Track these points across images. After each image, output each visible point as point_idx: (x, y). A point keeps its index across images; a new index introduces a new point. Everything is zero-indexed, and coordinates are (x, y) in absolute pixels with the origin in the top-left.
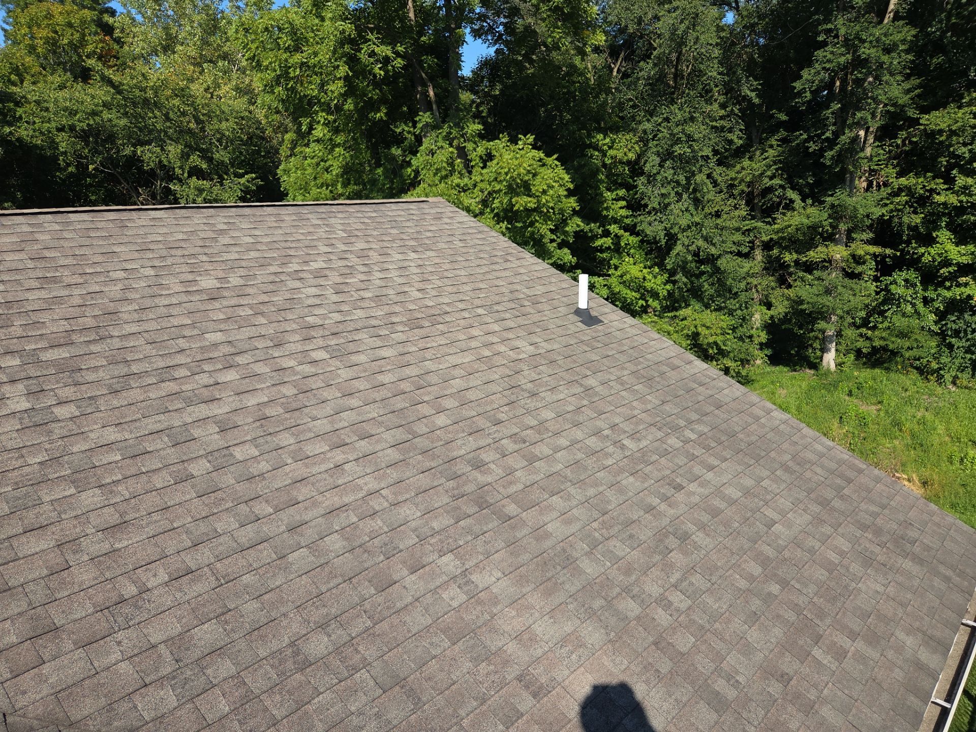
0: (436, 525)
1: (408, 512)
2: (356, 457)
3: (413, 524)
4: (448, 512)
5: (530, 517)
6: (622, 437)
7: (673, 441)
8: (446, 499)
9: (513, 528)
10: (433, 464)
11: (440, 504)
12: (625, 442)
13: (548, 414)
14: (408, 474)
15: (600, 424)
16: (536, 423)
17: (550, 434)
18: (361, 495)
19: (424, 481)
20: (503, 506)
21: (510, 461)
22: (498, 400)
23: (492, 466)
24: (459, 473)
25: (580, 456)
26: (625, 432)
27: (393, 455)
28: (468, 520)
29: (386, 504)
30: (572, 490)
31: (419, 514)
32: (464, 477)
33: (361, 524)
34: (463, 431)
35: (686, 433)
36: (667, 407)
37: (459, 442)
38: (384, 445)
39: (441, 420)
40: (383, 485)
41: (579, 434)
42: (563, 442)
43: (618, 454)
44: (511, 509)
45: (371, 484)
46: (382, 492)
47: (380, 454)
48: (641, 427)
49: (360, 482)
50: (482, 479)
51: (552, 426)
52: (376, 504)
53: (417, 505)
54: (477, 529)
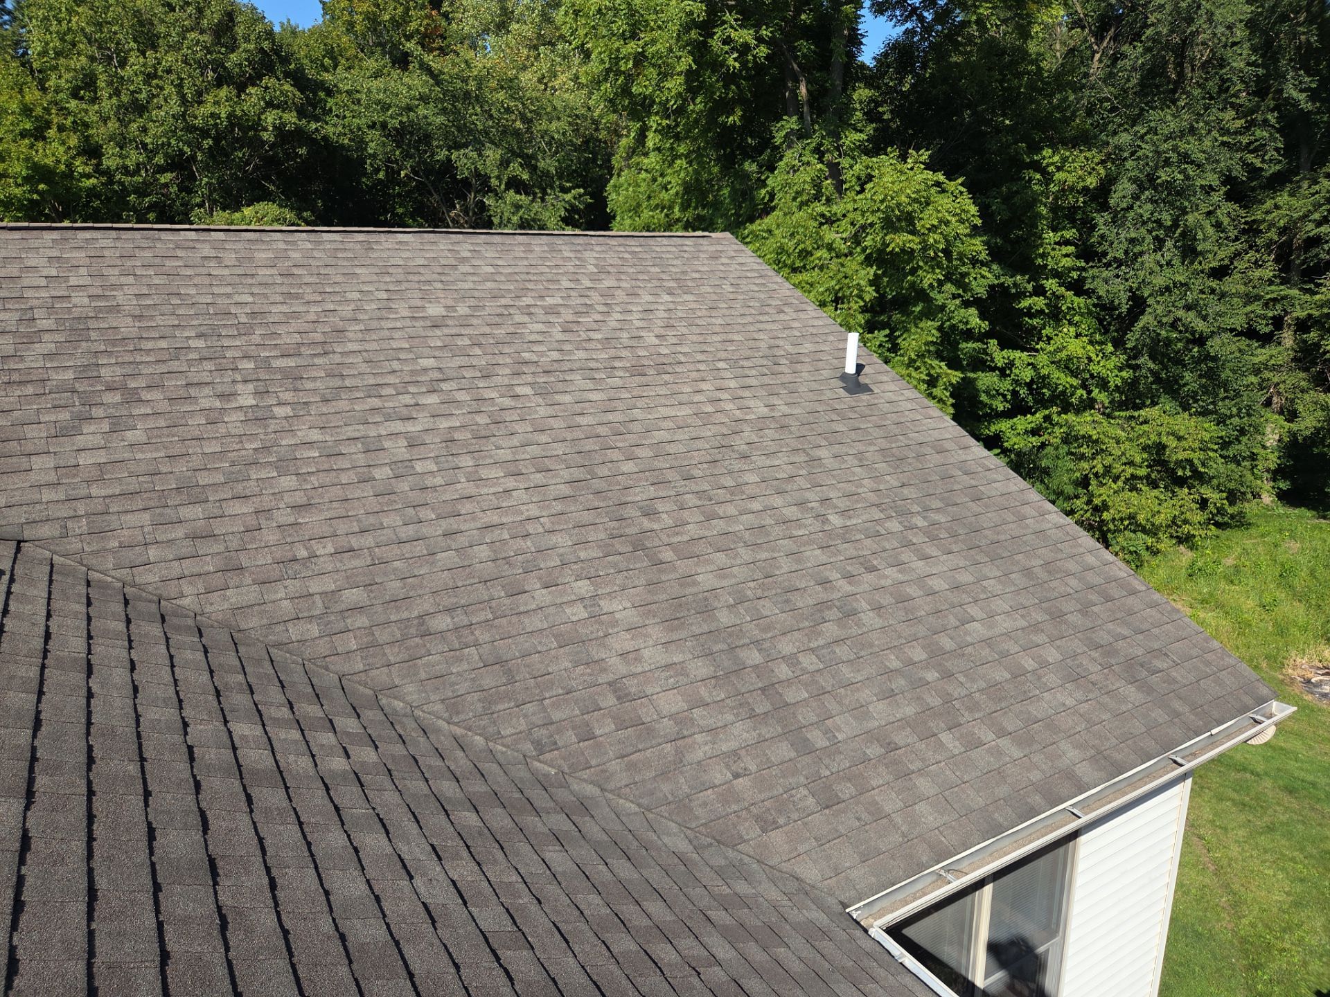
0: (583, 555)
1: (560, 540)
2: (526, 486)
3: (561, 550)
4: (599, 547)
5: (684, 566)
6: (829, 512)
7: (894, 526)
8: (602, 536)
9: (660, 571)
10: (602, 504)
11: (595, 539)
12: (830, 517)
13: (752, 478)
14: (573, 509)
15: (809, 495)
16: (733, 484)
17: (744, 497)
18: (519, 519)
19: (587, 517)
20: (660, 552)
21: (686, 514)
22: (698, 457)
23: (664, 516)
24: (626, 516)
25: (768, 521)
26: (836, 507)
27: (565, 490)
28: (618, 557)
29: (541, 530)
30: (742, 551)
31: (570, 543)
32: (630, 521)
33: (511, 541)
34: (647, 480)
35: (914, 519)
36: (905, 491)
37: (638, 490)
38: (559, 480)
39: (628, 467)
40: (544, 514)
41: (778, 501)
42: (756, 506)
43: (818, 526)
44: (667, 555)
45: (534, 511)
46: (541, 519)
47: (552, 487)
48: (860, 506)
49: (523, 508)
50: (646, 524)
51: (749, 490)
52: (531, 528)
53: (571, 536)
54: (623, 566)
